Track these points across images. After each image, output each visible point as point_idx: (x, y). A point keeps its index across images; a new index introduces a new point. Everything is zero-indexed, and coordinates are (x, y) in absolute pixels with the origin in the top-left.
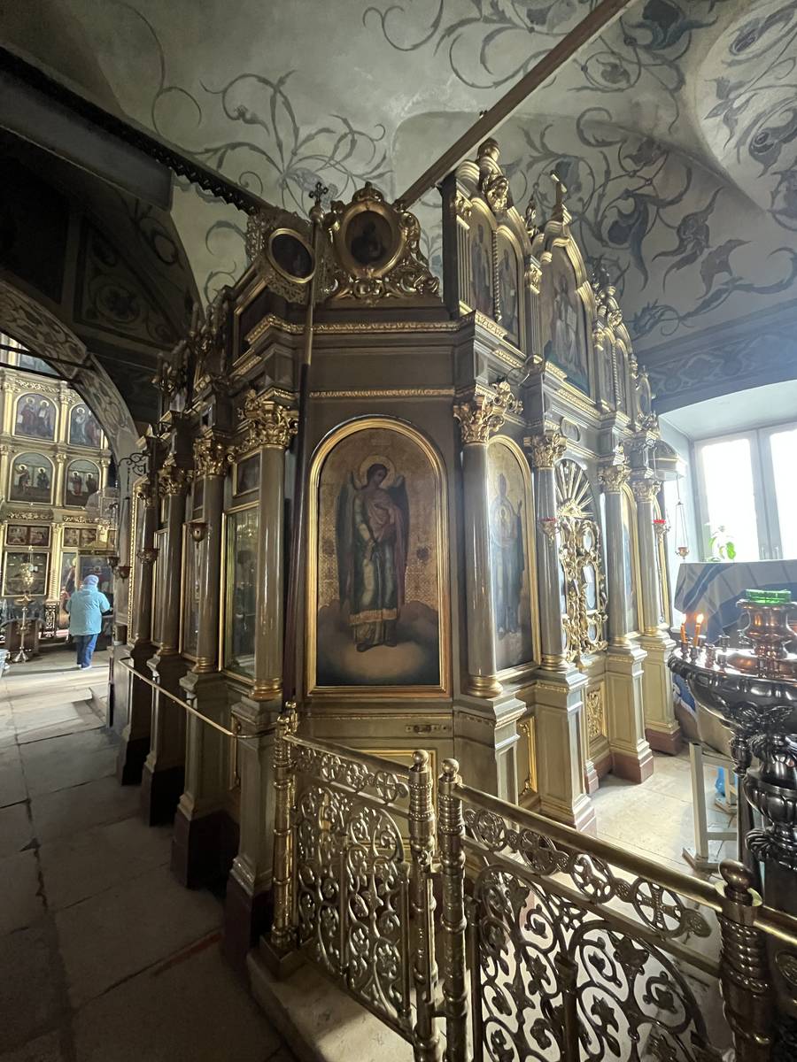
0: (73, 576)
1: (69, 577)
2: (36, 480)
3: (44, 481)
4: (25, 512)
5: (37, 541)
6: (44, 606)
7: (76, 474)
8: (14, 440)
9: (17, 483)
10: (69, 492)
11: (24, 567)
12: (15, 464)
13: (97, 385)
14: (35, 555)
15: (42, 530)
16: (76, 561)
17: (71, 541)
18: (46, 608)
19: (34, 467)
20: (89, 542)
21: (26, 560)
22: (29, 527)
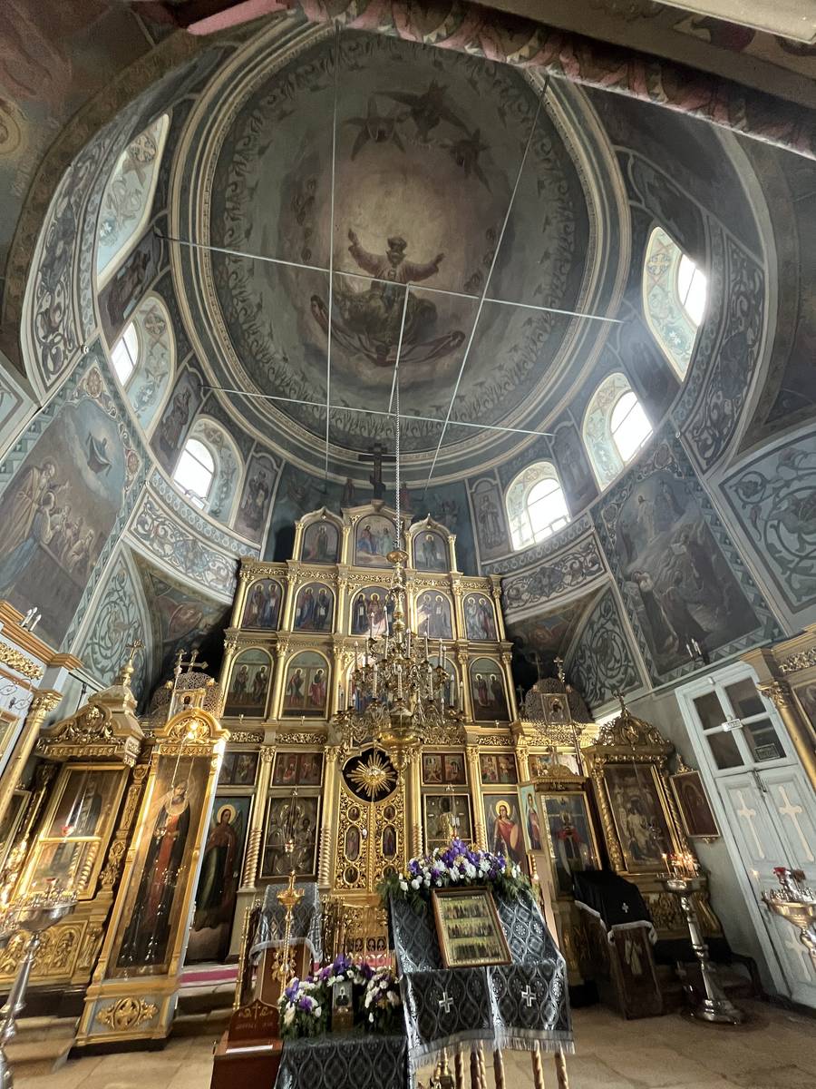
1: (496, 836)
5: (453, 777)
7: (479, 677)
10: (476, 702)
15: (457, 759)
17: (489, 775)
22: (443, 756)
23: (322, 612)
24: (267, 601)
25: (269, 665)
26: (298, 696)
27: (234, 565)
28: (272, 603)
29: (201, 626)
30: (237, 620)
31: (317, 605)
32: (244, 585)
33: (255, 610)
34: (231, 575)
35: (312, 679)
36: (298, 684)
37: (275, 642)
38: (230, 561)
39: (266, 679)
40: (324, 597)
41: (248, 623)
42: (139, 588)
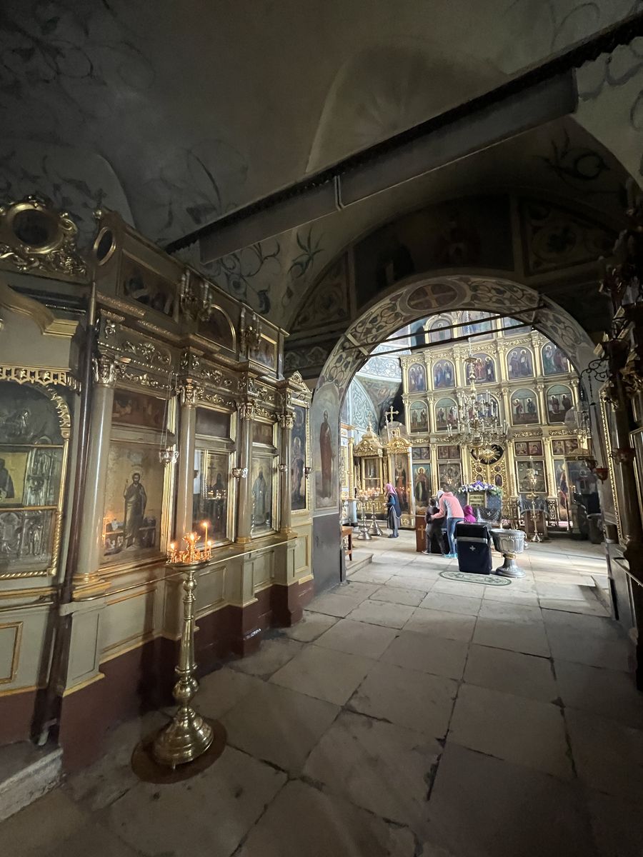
0: (564, 478)
1: (561, 479)
2: (527, 408)
3: (532, 407)
4: (524, 431)
5: (534, 452)
6: (546, 501)
7: (553, 397)
8: (509, 383)
9: (515, 413)
10: (550, 412)
11: (528, 472)
12: (512, 400)
13: (552, 318)
14: (535, 462)
15: (536, 444)
16: (564, 467)
17: (558, 450)
18: (548, 503)
19: (524, 399)
20: (572, 450)
21: (529, 467)
23: (448, 376)
24: (418, 376)
25: (426, 408)
26: (443, 421)
27: (398, 361)
28: (421, 376)
29: (391, 395)
30: (406, 390)
31: (445, 373)
32: (404, 370)
33: (413, 382)
34: (398, 367)
35: (449, 412)
36: (442, 416)
37: (426, 397)
38: (395, 360)
39: (426, 415)
40: (448, 367)
41: (412, 389)
42: (362, 388)
